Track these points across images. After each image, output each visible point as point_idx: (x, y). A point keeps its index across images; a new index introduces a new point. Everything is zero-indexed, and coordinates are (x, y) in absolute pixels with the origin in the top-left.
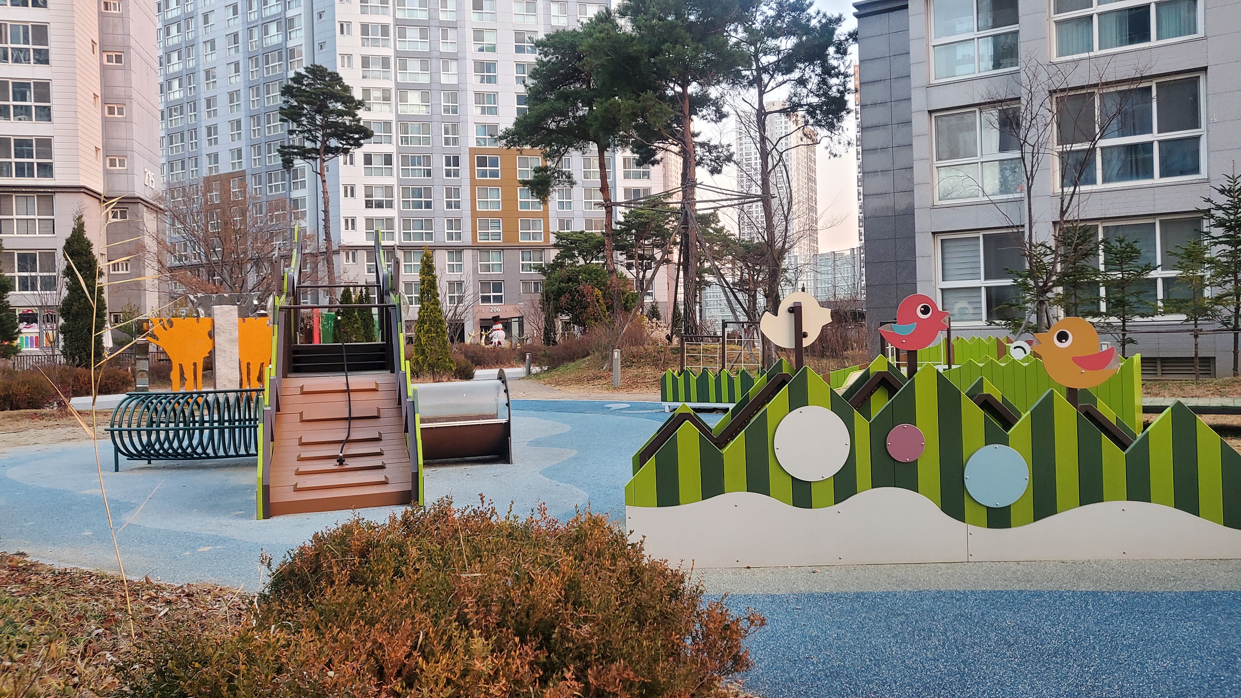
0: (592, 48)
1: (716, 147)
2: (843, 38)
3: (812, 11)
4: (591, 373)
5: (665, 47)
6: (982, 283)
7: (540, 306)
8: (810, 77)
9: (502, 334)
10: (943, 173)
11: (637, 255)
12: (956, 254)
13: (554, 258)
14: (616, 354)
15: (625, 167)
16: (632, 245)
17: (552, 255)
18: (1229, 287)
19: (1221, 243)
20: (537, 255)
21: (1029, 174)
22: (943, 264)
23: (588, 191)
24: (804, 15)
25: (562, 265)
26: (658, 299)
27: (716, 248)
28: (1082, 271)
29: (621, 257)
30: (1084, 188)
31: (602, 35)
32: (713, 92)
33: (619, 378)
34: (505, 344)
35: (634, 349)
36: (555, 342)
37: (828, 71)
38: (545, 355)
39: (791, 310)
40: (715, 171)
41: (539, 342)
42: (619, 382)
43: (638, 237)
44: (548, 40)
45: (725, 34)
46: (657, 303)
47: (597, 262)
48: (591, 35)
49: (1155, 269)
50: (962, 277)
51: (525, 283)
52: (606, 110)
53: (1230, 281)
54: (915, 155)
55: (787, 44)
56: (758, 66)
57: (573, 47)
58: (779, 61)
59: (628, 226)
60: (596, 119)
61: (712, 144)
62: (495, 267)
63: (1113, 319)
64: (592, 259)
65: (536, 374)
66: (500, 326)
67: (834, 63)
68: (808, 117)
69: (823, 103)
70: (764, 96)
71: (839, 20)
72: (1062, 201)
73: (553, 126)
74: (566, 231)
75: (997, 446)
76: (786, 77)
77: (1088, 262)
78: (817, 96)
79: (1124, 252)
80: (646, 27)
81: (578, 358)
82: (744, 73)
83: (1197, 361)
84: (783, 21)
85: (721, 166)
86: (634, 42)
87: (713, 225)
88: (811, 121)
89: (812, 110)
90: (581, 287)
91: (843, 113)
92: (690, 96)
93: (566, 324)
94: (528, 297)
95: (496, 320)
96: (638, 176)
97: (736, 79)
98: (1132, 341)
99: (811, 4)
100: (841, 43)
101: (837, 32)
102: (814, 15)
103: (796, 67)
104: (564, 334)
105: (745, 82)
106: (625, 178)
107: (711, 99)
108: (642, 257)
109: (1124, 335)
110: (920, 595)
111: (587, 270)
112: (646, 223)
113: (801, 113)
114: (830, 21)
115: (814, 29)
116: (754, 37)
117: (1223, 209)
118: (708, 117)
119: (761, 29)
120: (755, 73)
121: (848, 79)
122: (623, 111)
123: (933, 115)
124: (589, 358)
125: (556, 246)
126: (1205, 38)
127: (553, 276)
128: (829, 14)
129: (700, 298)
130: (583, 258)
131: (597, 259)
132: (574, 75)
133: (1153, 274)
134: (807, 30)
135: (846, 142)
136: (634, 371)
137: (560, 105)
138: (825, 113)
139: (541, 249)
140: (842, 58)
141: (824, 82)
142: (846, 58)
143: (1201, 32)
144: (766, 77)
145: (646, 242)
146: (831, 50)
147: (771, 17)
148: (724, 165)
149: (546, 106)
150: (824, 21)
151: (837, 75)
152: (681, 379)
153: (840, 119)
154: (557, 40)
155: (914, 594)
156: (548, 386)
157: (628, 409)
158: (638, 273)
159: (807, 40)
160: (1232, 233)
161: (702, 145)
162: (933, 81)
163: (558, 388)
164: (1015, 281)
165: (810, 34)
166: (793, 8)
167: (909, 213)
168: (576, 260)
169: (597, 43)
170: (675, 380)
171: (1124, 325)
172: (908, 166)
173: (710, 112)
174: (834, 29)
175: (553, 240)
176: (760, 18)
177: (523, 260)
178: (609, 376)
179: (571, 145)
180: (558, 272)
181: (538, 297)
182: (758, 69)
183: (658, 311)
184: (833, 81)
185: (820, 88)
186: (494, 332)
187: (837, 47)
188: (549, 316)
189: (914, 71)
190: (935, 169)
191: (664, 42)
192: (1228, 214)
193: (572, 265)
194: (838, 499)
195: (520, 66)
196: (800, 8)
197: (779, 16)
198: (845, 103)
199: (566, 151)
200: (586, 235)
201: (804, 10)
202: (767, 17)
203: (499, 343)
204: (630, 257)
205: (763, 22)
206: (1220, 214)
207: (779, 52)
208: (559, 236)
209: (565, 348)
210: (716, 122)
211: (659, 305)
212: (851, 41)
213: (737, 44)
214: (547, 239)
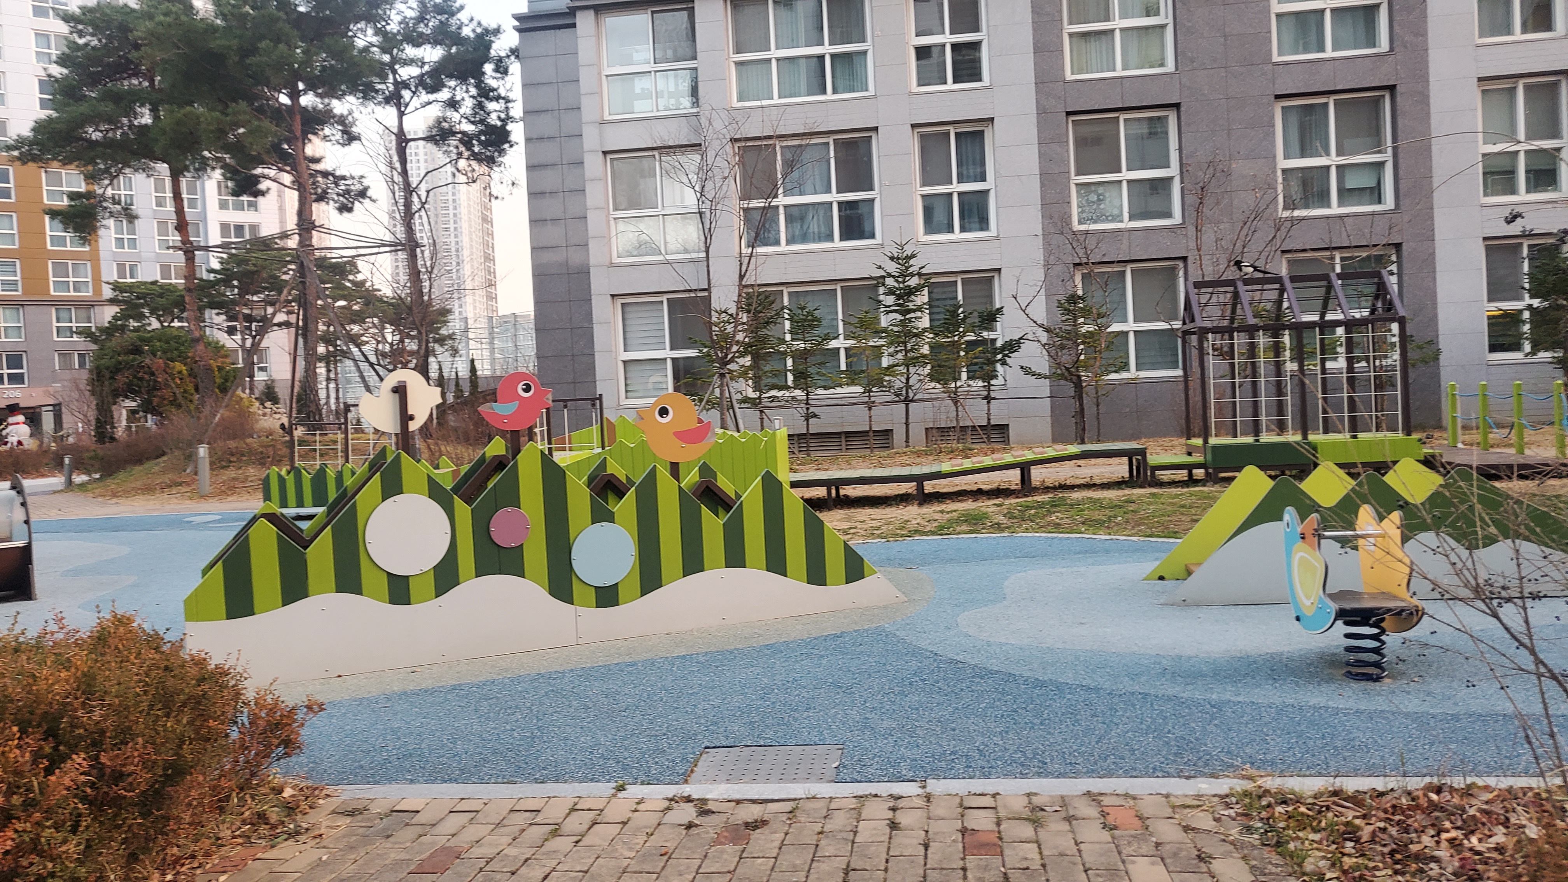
0: (152, 35)
1: (344, 178)
2: (503, 54)
3: (463, 16)
4: (167, 478)
5: (263, 45)
6: (667, 353)
7: (89, 388)
8: (463, 99)
9: (25, 430)
10: (621, 226)
11: (241, 316)
12: (637, 318)
13: (110, 319)
14: (203, 451)
15: (220, 194)
16: (234, 302)
17: (108, 314)
18: (900, 356)
19: (892, 311)
20: (83, 313)
21: (707, 231)
22: (624, 332)
23: (162, 225)
24: (453, 21)
25: (123, 328)
26: (275, 376)
27: (356, 308)
28: (763, 341)
29: (216, 318)
30: (760, 250)
31: (168, 19)
32: (339, 107)
33: (208, 482)
34: (30, 444)
35: (232, 444)
36: (113, 439)
37: (486, 93)
38: (95, 458)
39: (395, 390)
40: (345, 208)
41: (89, 441)
42: (207, 488)
43: (244, 291)
44: (84, 14)
45: (350, 34)
46: (273, 381)
47: (180, 324)
48: (151, 17)
49: (836, 338)
50: (645, 347)
51: (65, 355)
52: (179, 123)
53: (900, 351)
54: (589, 203)
55: (432, 54)
56: (395, 79)
57: (124, 29)
58: (423, 75)
59: (226, 276)
60: (164, 132)
61: (338, 173)
62: (10, 331)
63: (798, 393)
64: (172, 321)
65: (82, 485)
66: (21, 418)
67: (493, 83)
68: (462, 149)
69: (481, 132)
70: (404, 118)
71: (497, 31)
72: (741, 264)
73: (96, 136)
74: (129, 280)
75: (603, 524)
76: (432, 97)
77: (772, 331)
78: (473, 123)
79: (805, 320)
80: (232, 14)
81: (148, 459)
82: (379, 87)
83: (871, 434)
84: (427, 25)
85: (353, 203)
86: (217, 35)
87: (351, 277)
88: (466, 154)
89: (467, 140)
90: (147, 361)
91: (506, 146)
92: (305, 109)
93: (132, 412)
94: (67, 374)
95: (13, 409)
96: (239, 207)
97: (367, 93)
98: (815, 416)
99: (462, 8)
100: (500, 60)
101: (494, 46)
102: (466, 22)
103: (444, 86)
104: (130, 427)
105: (380, 98)
106: (221, 208)
107: (334, 116)
108: (249, 319)
109: (808, 409)
110: (519, 679)
111: (163, 336)
112: (253, 273)
113: (453, 142)
114: (487, 31)
115: (467, 39)
116: (389, 42)
117: (893, 277)
118: (332, 138)
119: (399, 31)
120: (391, 88)
121: (510, 105)
122: (203, 126)
123: (609, 157)
124: (165, 458)
125: (112, 301)
126: (875, 97)
127: (108, 344)
128: (485, 23)
129: (336, 374)
130: (158, 319)
131: (181, 320)
132: (129, 68)
133: (834, 344)
134: (456, 39)
135: (510, 182)
136: (231, 473)
137: (108, 108)
138: (484, 144)
139: (88, 305)
140: (503, 79)
141: (480, 106)
142: (507, 78)
143: (871, 91)
144: (406, 94)
145: (255, 298)
146: (488, 68)
147: (411, 19)
148: (356, 203)
149: (83, 108)
150: (479, 30)
151: (498, 98)
152: (290, 480)
153: (502, 152)
154: (98, 15)
155: (512, 680)
156: (100, 499)
157: (219, 521)
158: (244, 340)
159: (457, 53)
160: (901, 301)
161: (325, 174)
162: (607, 117)
163: (115, 500)
164: (701, 352)
165: (462, 45)
166: (439, 10)
167: (584, 273)
168: (147, 321)
169: (160, 29)
170: (282, 481)
171: (807, 399)
172: (581, 215)
173: (335, 132)
174: (491, 42)
175: (107, 292)
176: (395, 18)
177: (58, 321)
178: (194, 481)
179: (127, 165)
180: (117, 340)
181: (84, 375)
182: (396, 83)
183: (275, 393)
184: (491, 106)
185: (476, 113)
186: (10, 428)
187: (497, 65)
188: (103, 402)
189: (587, 104)
190: (612, 222)
191: (262, 38)
192: (897, 281)
193: (136, 330)
194: (440, 591)
195: (42, 37)
196: (447, 10)
197: (421, 19)
198: (507, 133)
199: (120, 172)
200: (162, 286)
201: (452, 14)
202: (405, 17)
203: (20, 443)
204: (231, 318)
205: (400, 23)
206: (890, 282)
207: (424, 63)
208: (116, 287)
209: (128, 446)
210: (343, 145)
211: (276, 385)
212: (513, 58)
213: (366, 49)
214: (97, 290)
